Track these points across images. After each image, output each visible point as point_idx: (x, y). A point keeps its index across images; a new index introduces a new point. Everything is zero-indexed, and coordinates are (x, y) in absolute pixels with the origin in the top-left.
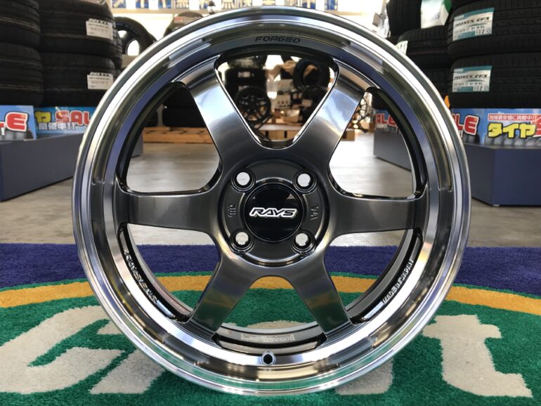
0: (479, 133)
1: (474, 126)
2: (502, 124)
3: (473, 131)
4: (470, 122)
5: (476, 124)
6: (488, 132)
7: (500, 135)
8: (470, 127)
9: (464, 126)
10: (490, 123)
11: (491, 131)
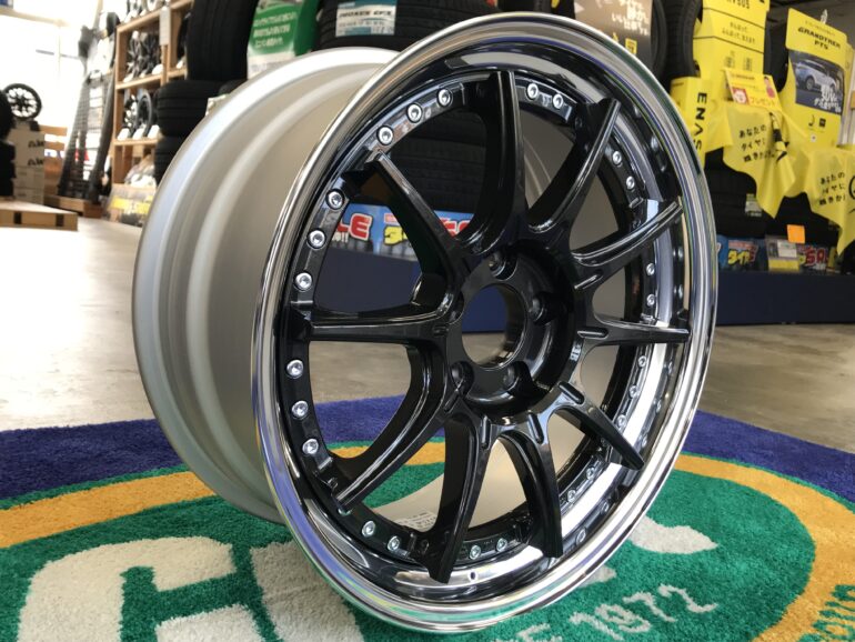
0: (373, 239)
1: (365, 228)
3: (364, 235)
4: (360, 223)
5: (369, 226)
6: (385, 237)
7: (399, 242)
8: (359, 229)
9: (350, 228)
10: (387, 226)
11: (389, 236)
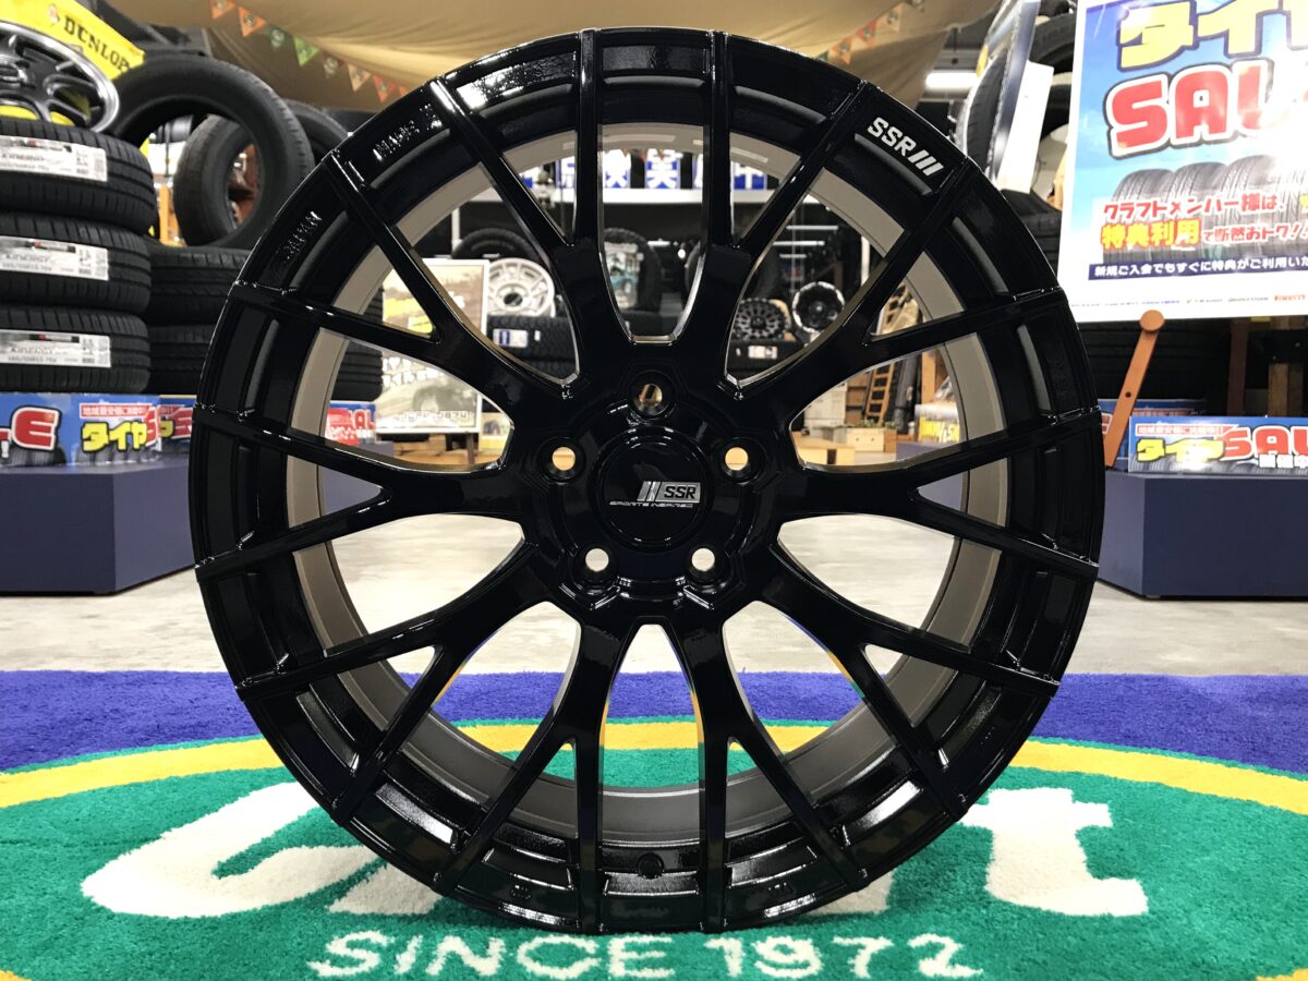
2: (1164, 442)
7: (1160, 458)
